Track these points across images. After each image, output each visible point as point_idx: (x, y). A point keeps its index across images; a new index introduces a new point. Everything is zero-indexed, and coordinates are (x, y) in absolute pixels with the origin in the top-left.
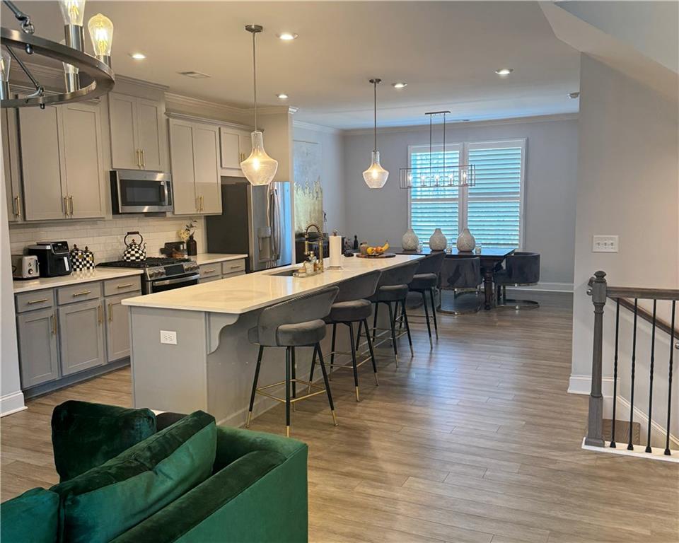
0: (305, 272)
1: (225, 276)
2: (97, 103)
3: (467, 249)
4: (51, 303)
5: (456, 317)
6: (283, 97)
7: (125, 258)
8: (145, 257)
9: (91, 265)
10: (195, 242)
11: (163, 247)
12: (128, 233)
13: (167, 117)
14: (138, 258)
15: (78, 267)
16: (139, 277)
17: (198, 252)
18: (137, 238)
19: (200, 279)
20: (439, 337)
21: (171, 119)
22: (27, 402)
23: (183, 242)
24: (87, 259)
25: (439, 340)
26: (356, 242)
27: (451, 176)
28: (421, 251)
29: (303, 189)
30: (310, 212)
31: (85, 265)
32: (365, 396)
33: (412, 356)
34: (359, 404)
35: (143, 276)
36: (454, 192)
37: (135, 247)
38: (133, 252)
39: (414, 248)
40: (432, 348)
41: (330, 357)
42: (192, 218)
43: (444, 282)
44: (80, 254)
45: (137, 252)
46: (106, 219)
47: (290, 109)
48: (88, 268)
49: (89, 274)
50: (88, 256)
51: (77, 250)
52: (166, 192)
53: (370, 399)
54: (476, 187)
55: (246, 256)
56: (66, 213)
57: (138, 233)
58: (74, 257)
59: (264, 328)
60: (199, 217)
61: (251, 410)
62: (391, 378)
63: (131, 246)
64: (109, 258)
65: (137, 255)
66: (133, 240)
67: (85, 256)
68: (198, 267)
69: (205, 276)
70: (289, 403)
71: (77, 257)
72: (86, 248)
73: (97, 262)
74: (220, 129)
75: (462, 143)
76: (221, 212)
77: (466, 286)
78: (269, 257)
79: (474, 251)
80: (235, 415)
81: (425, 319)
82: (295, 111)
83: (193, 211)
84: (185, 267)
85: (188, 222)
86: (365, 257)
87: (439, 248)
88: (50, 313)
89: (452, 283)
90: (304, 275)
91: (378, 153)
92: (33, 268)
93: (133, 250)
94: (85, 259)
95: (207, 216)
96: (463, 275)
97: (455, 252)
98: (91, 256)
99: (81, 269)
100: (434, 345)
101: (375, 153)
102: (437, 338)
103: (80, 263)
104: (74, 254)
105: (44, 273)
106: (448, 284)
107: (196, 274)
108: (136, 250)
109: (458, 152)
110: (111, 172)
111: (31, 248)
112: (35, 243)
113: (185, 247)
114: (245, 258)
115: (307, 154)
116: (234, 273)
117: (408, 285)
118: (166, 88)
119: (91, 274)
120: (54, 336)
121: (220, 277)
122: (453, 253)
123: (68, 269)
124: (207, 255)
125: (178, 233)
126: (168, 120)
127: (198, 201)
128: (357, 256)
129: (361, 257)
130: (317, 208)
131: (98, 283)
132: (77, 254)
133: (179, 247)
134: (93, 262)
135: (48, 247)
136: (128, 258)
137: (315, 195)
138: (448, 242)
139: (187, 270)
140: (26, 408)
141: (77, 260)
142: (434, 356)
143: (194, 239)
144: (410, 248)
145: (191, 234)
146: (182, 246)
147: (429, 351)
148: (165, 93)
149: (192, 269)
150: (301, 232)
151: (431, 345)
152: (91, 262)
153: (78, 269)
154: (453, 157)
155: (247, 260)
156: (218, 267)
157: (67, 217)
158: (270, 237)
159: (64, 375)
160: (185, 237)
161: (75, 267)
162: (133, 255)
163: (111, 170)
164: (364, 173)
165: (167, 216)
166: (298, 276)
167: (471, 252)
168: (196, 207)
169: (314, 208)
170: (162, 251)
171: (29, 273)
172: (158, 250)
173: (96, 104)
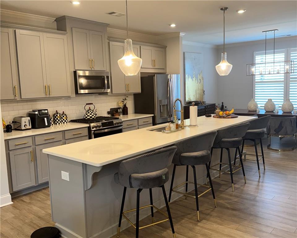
0: (170, 130)
1: (140, 127)
2: (66, 34)
3: (288, 111)
4: (30, 144)
5: (279, 153)
6: (173, 26)
7: (85, 117)
8: (95, 117)
9: (65, 121)
10: (127, 108)
11: (109, 111)
12: (87, 104)
13: (109, 41)
14: (91, 117)
15: (58, 122)
16: (87, 128)
17: (128, 113)
18: (92, 107)
19: (124, 128)
20: (266, 168)
21: (110, 42)
22: (13, 199)
23: (121, 108)
24: (63, 118)
25: (265, 170)
26: (223, 106)
27: (278, 68)
28: (259, 112)
29: (192, 78)
30: (196, 90)
31: (62, 121)
32: (205, 216)
33: (245, 183)
34: (199, 224)
35: (89, 128)
36: (281, 77)
37: (90, 112)
38: (89, 114)
39: (255, 110)
40: (260, 177)
41: (185, 185)
42: (126, 95)
43: (272, 132)
44: (58, 115)
45: (91, 114)
46: (71, 97)
47: (180, 34)
48: (64, 123)
49: (64, 126)
50: (63, 116)
51: (57, 113)
52: (106, 82)
53: (208, 220)
54: (295, 74)
55: (153, 115)
56: (46, 94)
57: (92, 104)
58: (56, 117)
59: (122, 175)
60: (130, 94)
61: (120, 225)
62: (227, 201)
63: (88, 111)
64: (78, 117)
65: (91, 116)
66: (90, 108)
67: (62, 117)
68: (122, 122)
69: (128, 127)
70: (138, 229)
71: (57, 117)
72: (63, 112)
73: (69, 120)
74: (140, 47)
75: (286, 49)
76: (141, 92)
77: (286, 134)
78: (166, 116)
79: (292, 112)
80: (110, 227)
81: (255, 158)
82: (184, 34)
83: (124, 91)
84: (114, 122)
85: (124, 98)
86: (218, 118)
87: (271, 110)
88: (31, 149)
89: (277, 132)
90: (169, 131)
91: (226, 53)
92: (27, 124)
93: (89, 113)
94: (62, 118)
95: (134, 94)
96: (284, 128)
97: (281, 113)
98: (65, 116)
99: (59, 124)
100: (261, 175)
101: (224, 53)
102: (265, 169)
103: (59, 120)
104: (55, 116)
105: (34, 127)
106: (275, 133)
107: (121, 126)
108: (90, 113)
109: (284, 54)
110: (74, 71)
111: (30, 113)
112: (31, 110)
113: (121, 111)
114: (152, 116)
115: (195, 59)
116: (145, 125)
117: (242, 137)
118: (107, 25)
119: (66, 126)
120: (33, 163)
121: (137, 127)
122: (279, 114)
123: (46, 124)
124: (134, 115)
125: (117, 103)
126: (109, 43)
127: (127, 86)
128: (214, 117)
129: (216, 118)
130: (200, 88)
131: (61, 133)
132: (57, 116)
133: (118, 111)
134: (66, 119)
135: (36, 113)
136: (86, 117)
137: (199, 81)
138: (276, 106)
139: (115, 124)
140: (12, 203)
141: (57, 119)
142: (260, 184)
143: (127, 106)
144: (252, 110)
145: (125, 103)
146: (119, 110)
147: (258, 180)
148: (107, 28)
149: (118, 123)
150: (190, 101)
151: (260, 175)
152: (65, 120)
153: (58, 124)
154: (280, 57)
155: (154, 118)
156: (136, 122)
157: (47, 96)
158: (167, 105)
159: (39, 183)
160: (121, 105)
161: (56, 122)
162: (88, 116)
163: (75, 70)
164: (216, 66)
165: (108, 94)
166: (165, 132)
167: (291, 113)
168: (125, 90)
169: (198, 88)
170: (108, 113)
171: (25, 126)
172: (106, 112)
173: (64, 34)
